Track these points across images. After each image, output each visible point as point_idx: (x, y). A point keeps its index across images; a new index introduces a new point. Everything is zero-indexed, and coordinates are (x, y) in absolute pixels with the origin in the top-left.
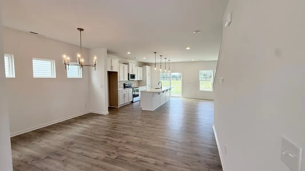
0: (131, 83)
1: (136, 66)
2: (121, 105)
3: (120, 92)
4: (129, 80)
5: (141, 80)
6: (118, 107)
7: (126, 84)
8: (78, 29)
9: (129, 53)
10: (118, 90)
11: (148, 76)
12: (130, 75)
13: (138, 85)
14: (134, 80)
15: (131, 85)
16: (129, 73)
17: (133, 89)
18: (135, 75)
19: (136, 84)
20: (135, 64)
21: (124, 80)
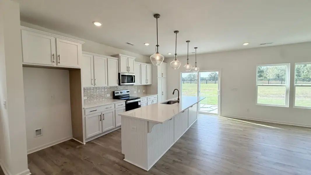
0: (128, 91)
1: (136, 60)
2: (89, 138)
3: (87, 111)
4: (119, 84)
6: (83, 142)
10: (83, 107)
11: (161, 79)
12: (122, 75)
13: (144, 93)
14: (133, 85)
15: (128, 93)
16: (120, 72)
17: (126, 102)
18: (134, 76)
19: (139, 92)
20: (135, 58)
21: (107, 86)
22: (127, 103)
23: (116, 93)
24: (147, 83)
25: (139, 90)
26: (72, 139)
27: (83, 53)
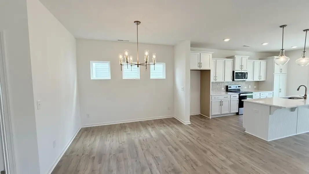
0: (239, 86)
1: (249, 59)
2: (215, 115)
3: (213, 97)
4: (233, 80)
5: (261, 80)
6: (209, 117)
7: (229, 86)
8: (135, 22)
9: (227, 40)
10: (211, 94)
11: (279, 74)
12: (236, 73)
13: (255, 89)
14: (245, 81)
15: (239, 88)
16: (234, 70)
17: (239, 94)
18: (247, 73)
19: (250, 87)
20: (248, 57)
21: (224, 81)
22: (240, 96)
23: (229, 87)
24: (260, 79)
25: (250, 86)
26: (200, 115)
27: (212, 59)
